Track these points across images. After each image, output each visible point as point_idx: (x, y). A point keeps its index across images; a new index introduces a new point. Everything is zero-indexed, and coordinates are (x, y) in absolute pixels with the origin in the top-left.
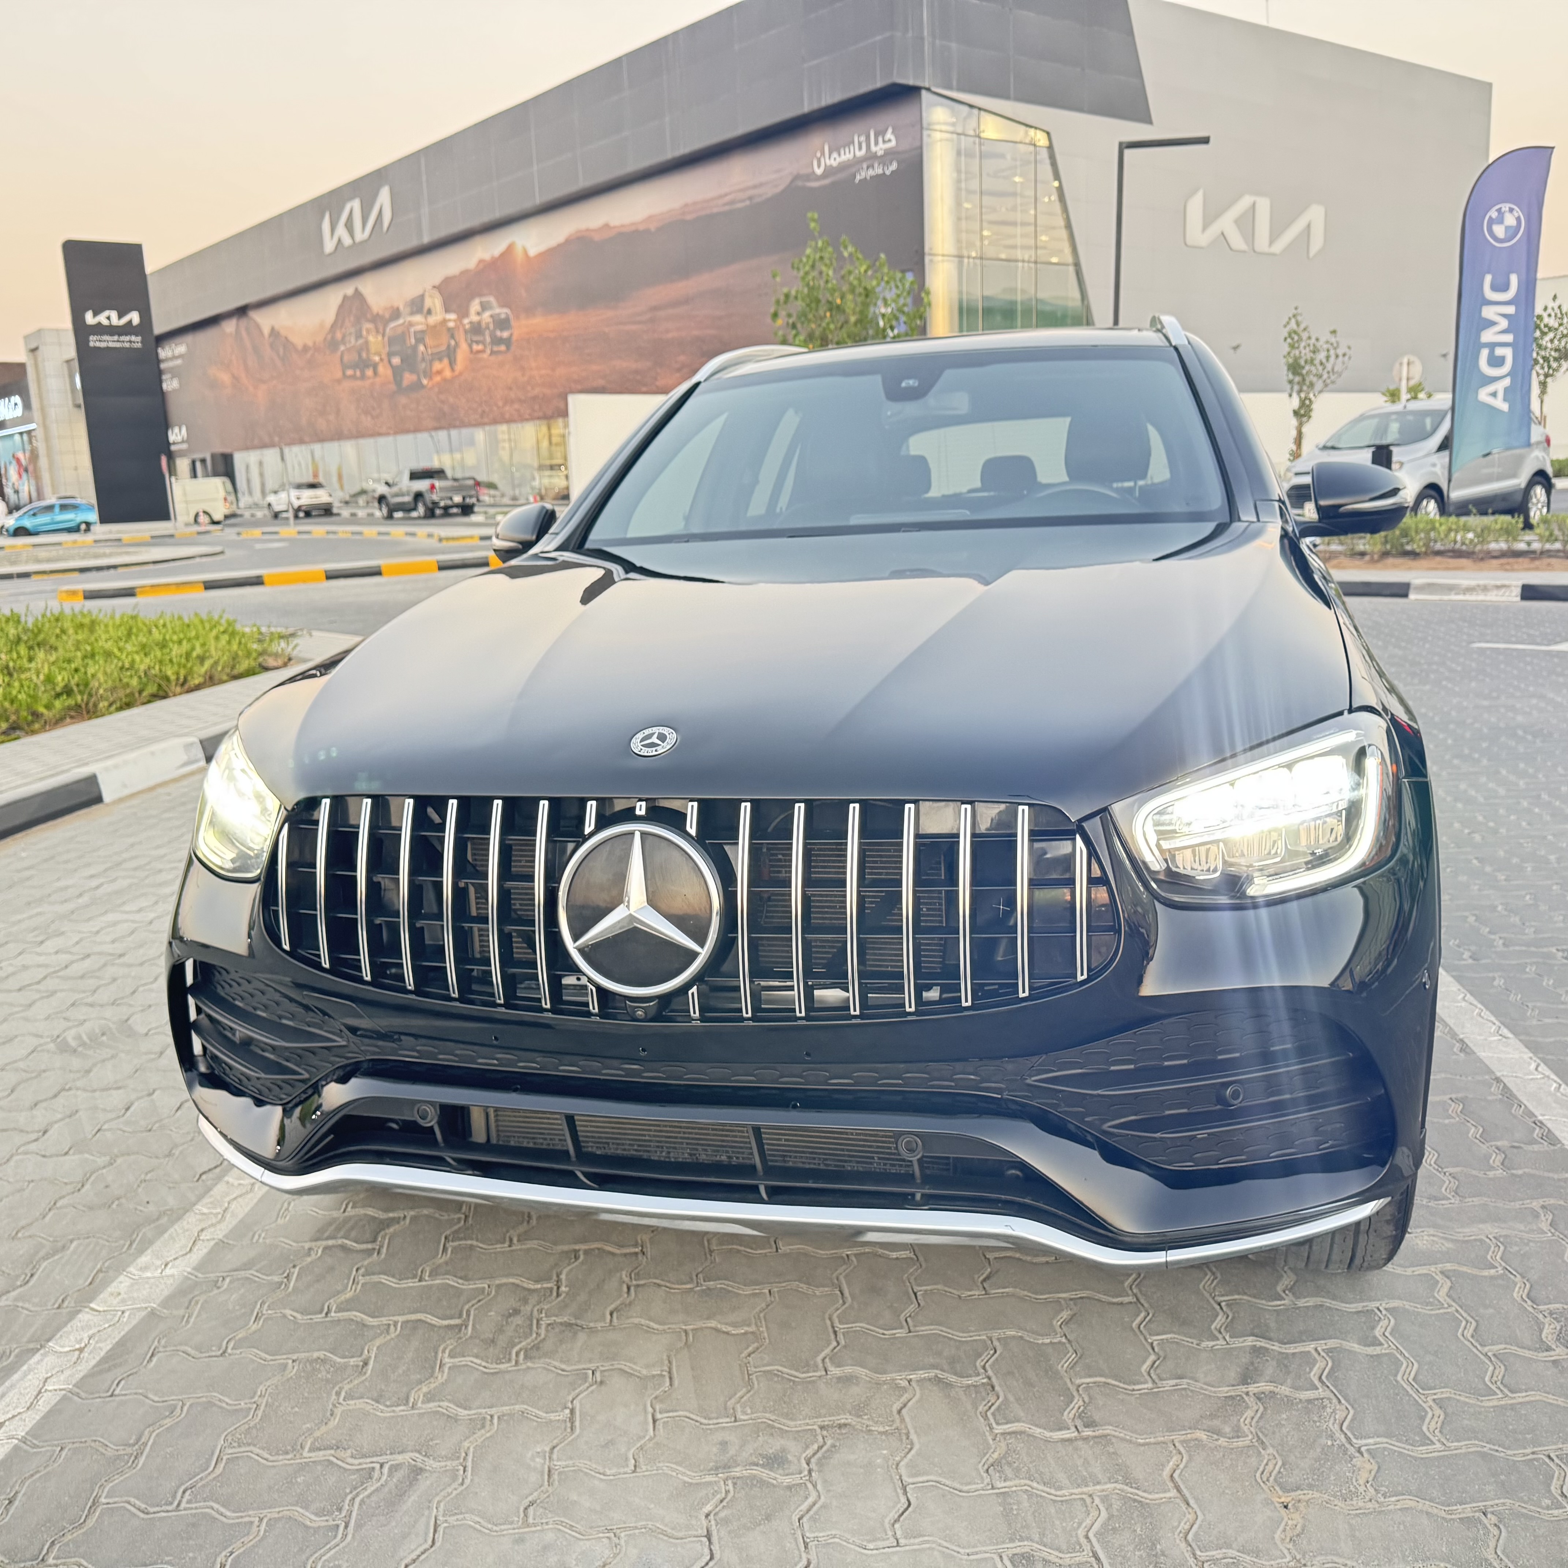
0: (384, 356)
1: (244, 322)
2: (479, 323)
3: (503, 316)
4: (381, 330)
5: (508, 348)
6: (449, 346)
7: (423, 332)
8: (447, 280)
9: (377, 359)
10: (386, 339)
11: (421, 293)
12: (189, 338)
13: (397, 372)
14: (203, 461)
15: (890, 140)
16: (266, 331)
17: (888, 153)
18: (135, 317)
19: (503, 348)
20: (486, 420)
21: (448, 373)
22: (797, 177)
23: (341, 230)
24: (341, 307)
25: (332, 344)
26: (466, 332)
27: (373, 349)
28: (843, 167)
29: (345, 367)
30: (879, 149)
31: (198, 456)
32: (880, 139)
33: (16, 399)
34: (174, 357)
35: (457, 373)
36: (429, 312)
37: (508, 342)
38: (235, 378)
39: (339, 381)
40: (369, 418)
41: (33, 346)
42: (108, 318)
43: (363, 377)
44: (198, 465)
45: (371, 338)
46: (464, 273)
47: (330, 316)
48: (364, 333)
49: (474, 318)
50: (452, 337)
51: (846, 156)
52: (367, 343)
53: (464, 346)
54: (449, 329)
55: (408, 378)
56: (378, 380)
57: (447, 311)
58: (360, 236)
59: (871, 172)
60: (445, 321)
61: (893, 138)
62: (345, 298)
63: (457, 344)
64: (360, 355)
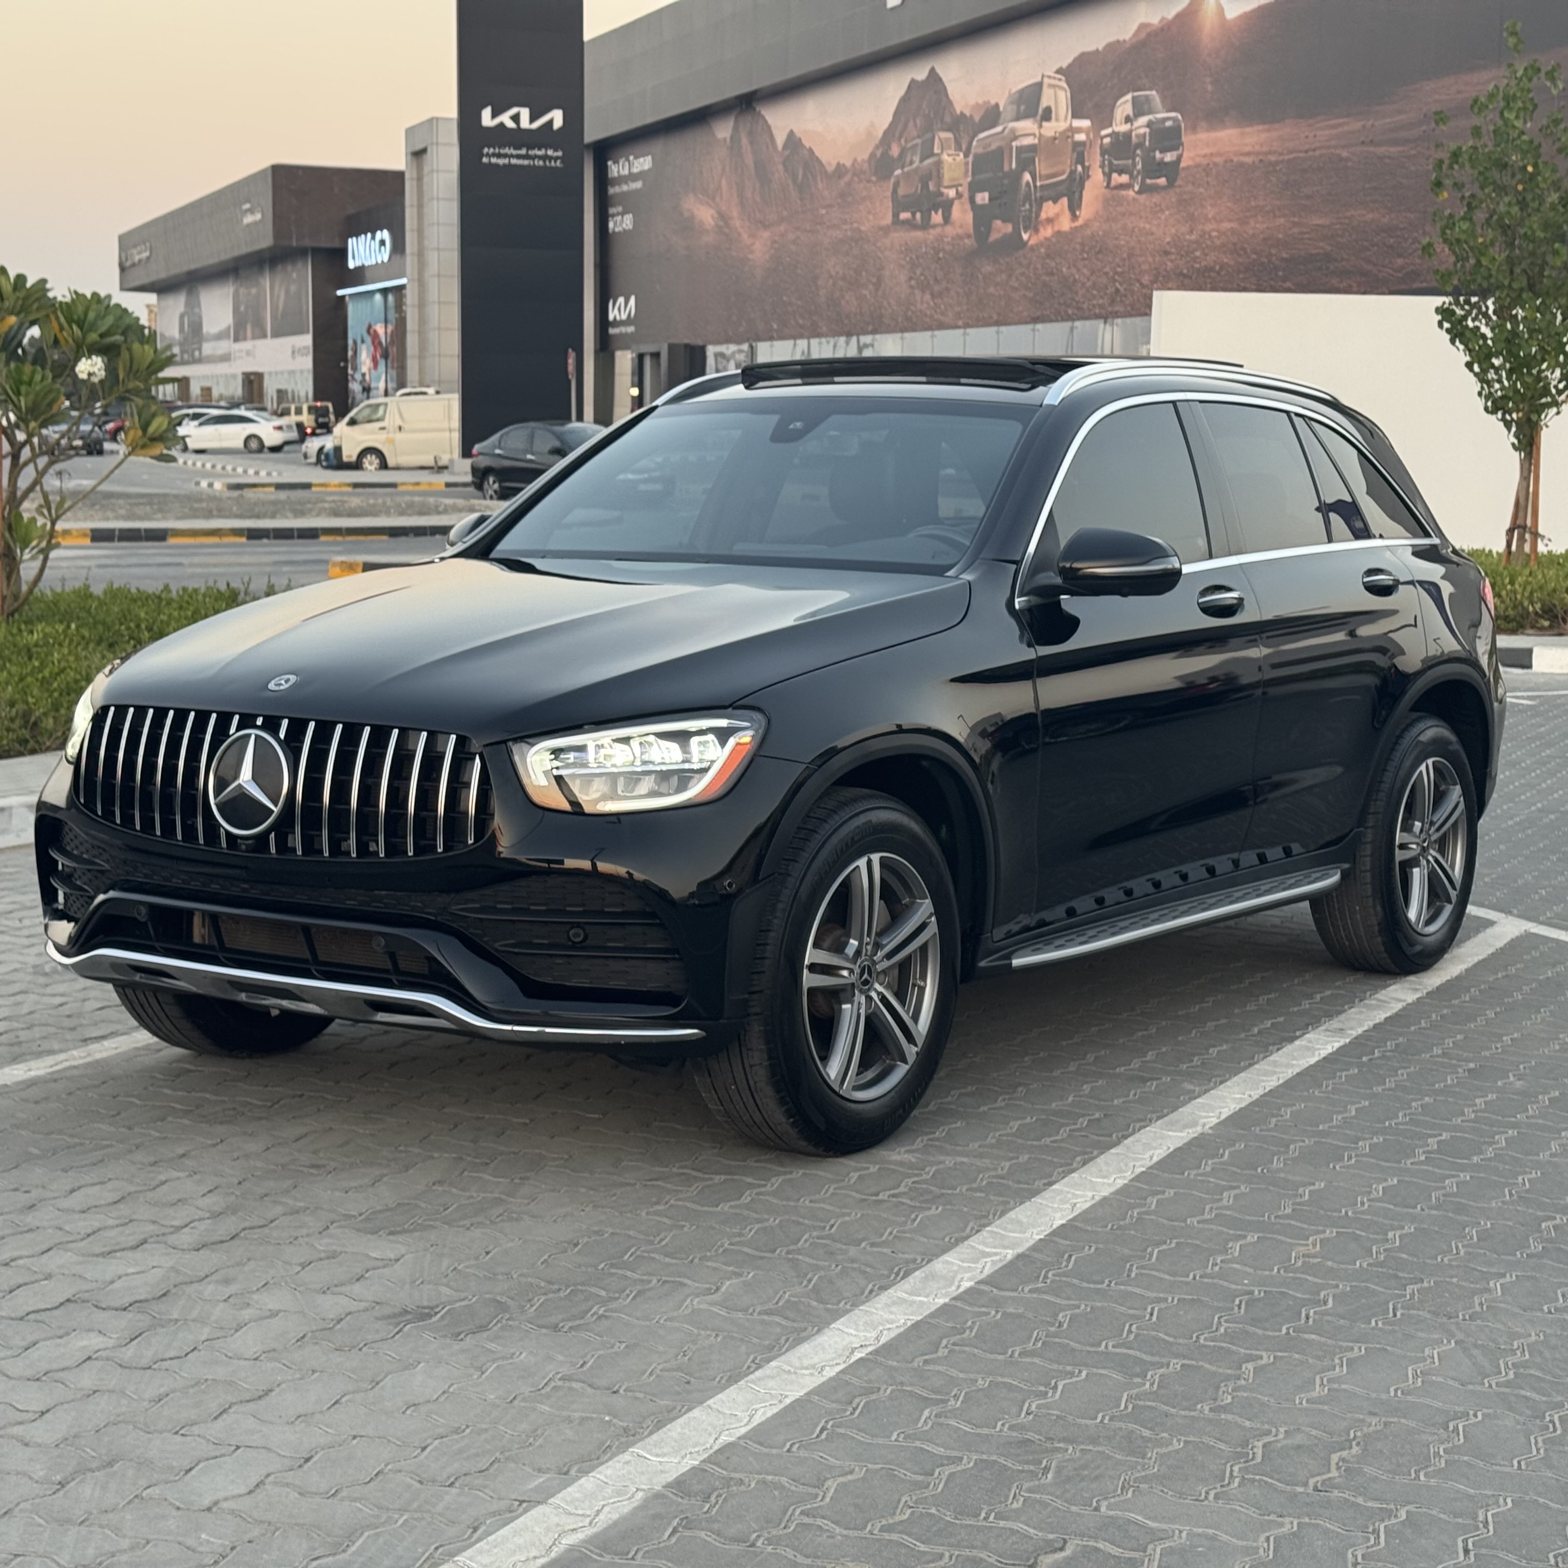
0: (964, 189)
1: (746, 121)
2: (1128, 135)
3: (1169, 124)
4: (964, 147)
5: (1171, 183)
6: (1073, 172)
7: (1033, 148)
8: (1083, 60)
9: (952, 193)
10: (970, 159)
11: (1039, 79)
12: (659, 145)
13: (982, 217)
14: (656, 356)
16: (780, 139)
18: (557, 117)
19: (1162, 181)
20: (1119, 308)
21: (1065, 224)
24: (904, 100)
25: (883, 166)
26: (1104, 152)
27: (947, 175)
29: (899, 205)
31: (645, 348)
33: (385, 235)
34: (632, 177)
35: (1080, 222)
36: (1047, 115)
37: (1171, 171)
38: (722, 216)
39: (886, 230)
40: (927, 297)
41: (419, 147)
42: (516, 118)
43: (926, 225)
44: (648, 362)
45: (945, 157)
46: (1112, 47)
47: (884, 118)
48: (937, 148)
49: (1121, 128)
50: (1081, 160)
52: (939, 164)
53: (1097, 175)
54: (1077, 144)
55: (1001, 229)
56: (949, 230)
57: (1075, 115)
60: (1072, 131)
62: (913, 81)
63: (1086, 176)
64: (925, 186)
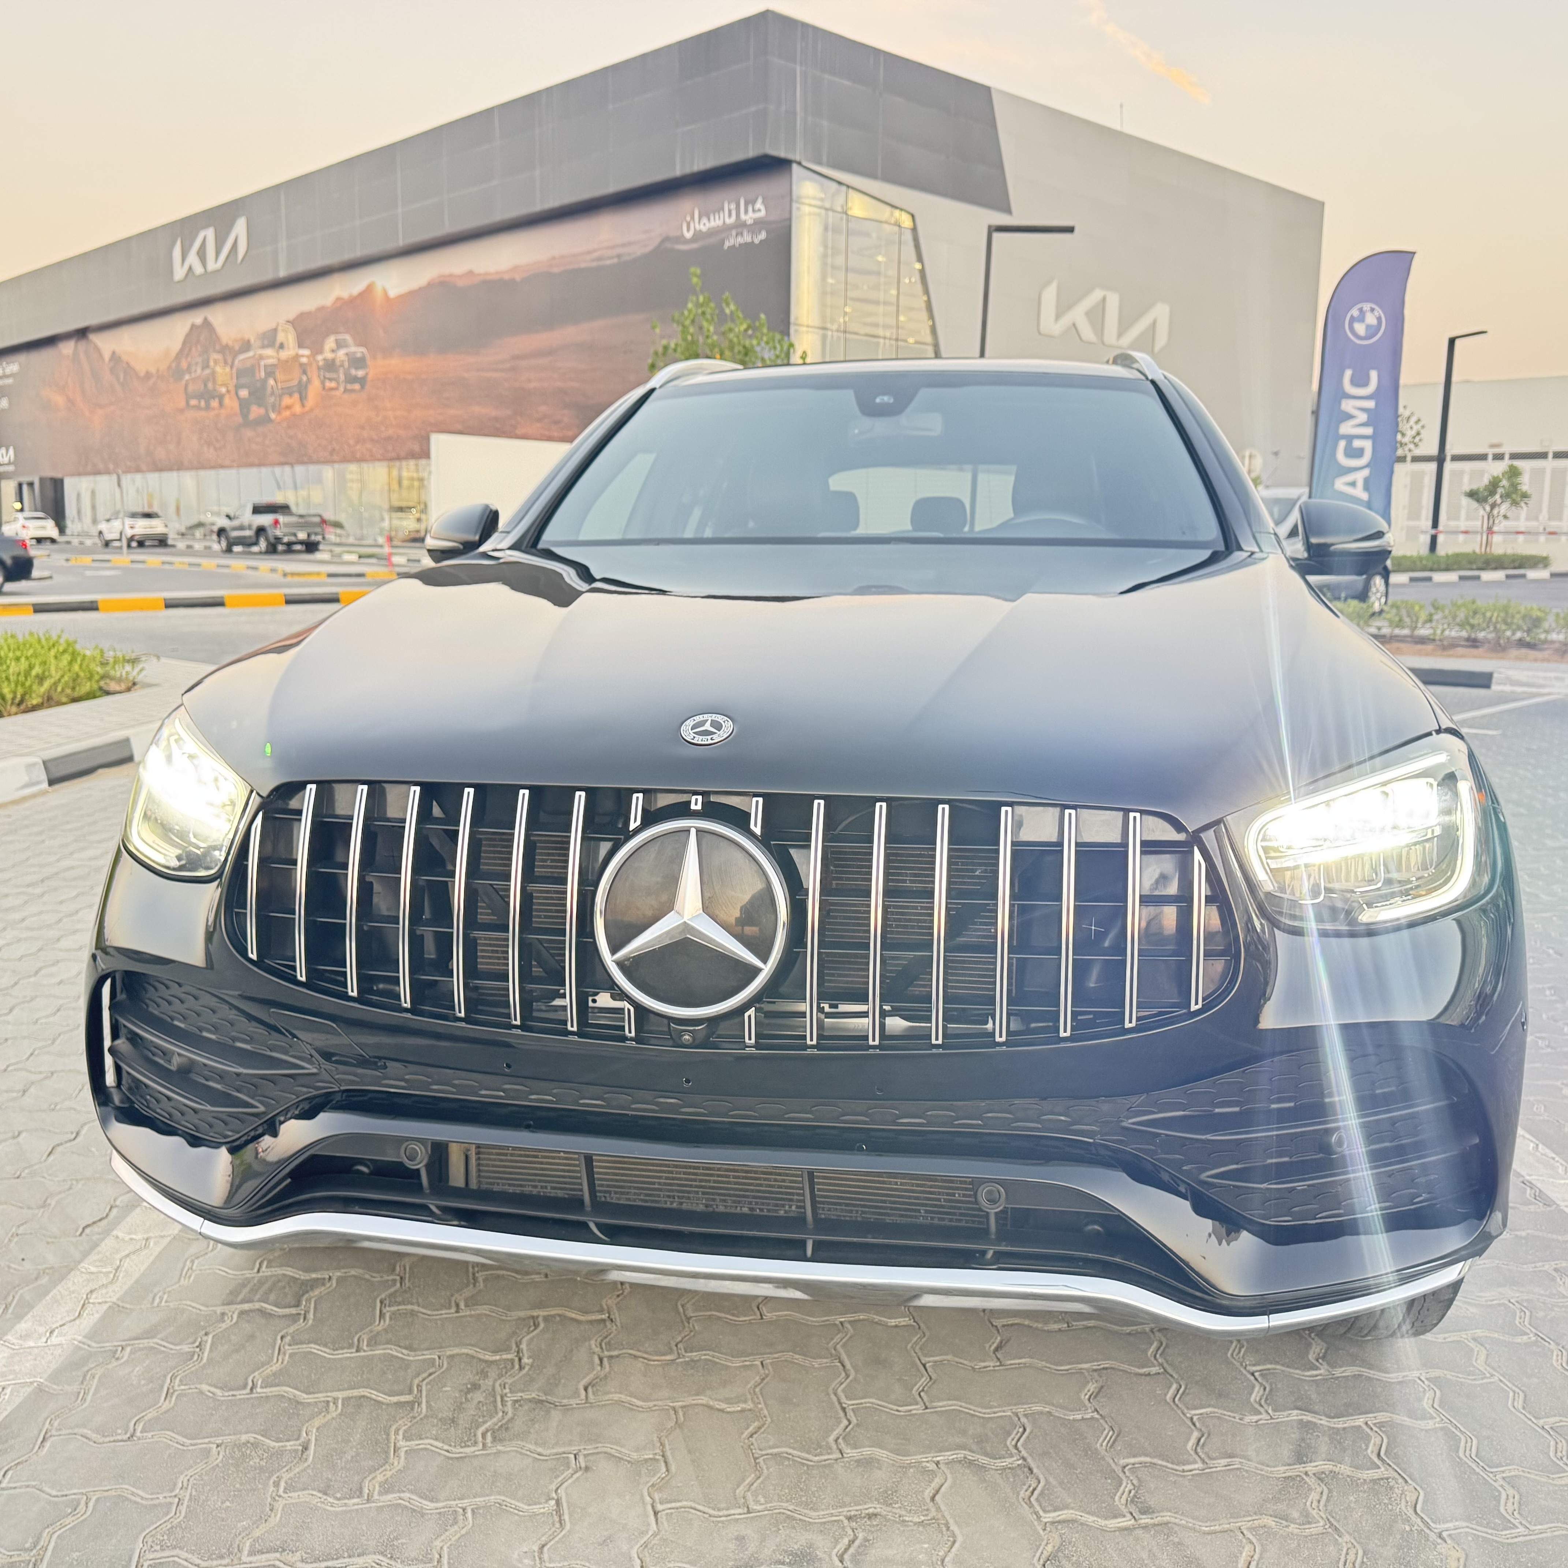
0: (231, 388)
1: (82, 345)
2: (333, 360)
3: (359, 355)
4: (230, 361)
5: (363, 387)
6: (300, 381)
7: (273, 366)
8: (302, 316)
9: (224, 390)
10: (234, 370)
11: (273, 326)
12: (23, 358)
13: (244, 405)
14: (31, 485)
15: (759, 210)
16: (107, 356)
17: (757, 222)
19: (357, 386)
20: (335, 458)
21: (298, 409)
22: (666, 239)
23: (193, 258)
24: (188, 336)
25: (177, 373)
26: (319, 368)
27: (220, 380)
28: (712, 233)
29: (188, 398)
30: (749, 217)
31: (25, 479)
32: (750, 208)
34: (6, 376)
35: (307, 408)
36: (282, 346)
37: (362, 381)
38: (70, 401)
39: (182, 411)
40: (212, 450)
43: (208, 408)
44: (25, 488)
45: (218, 369)
46: (321, 309)
47: (176, 345)
48: (212, 363)
49: (329, 355)
50: (305, 372)
51: (716, 222)
52: (214, 373)
53: (316, 383)
54: (301, 365)
55: (256, 411)
56: (223, 411)
57: (300, 346)
58: (212, 266)
59: (740, 240)
60: (297, 356)
61: (763, 208)
62: (193, 324)
63: (309, 380)
64: (205, 385)
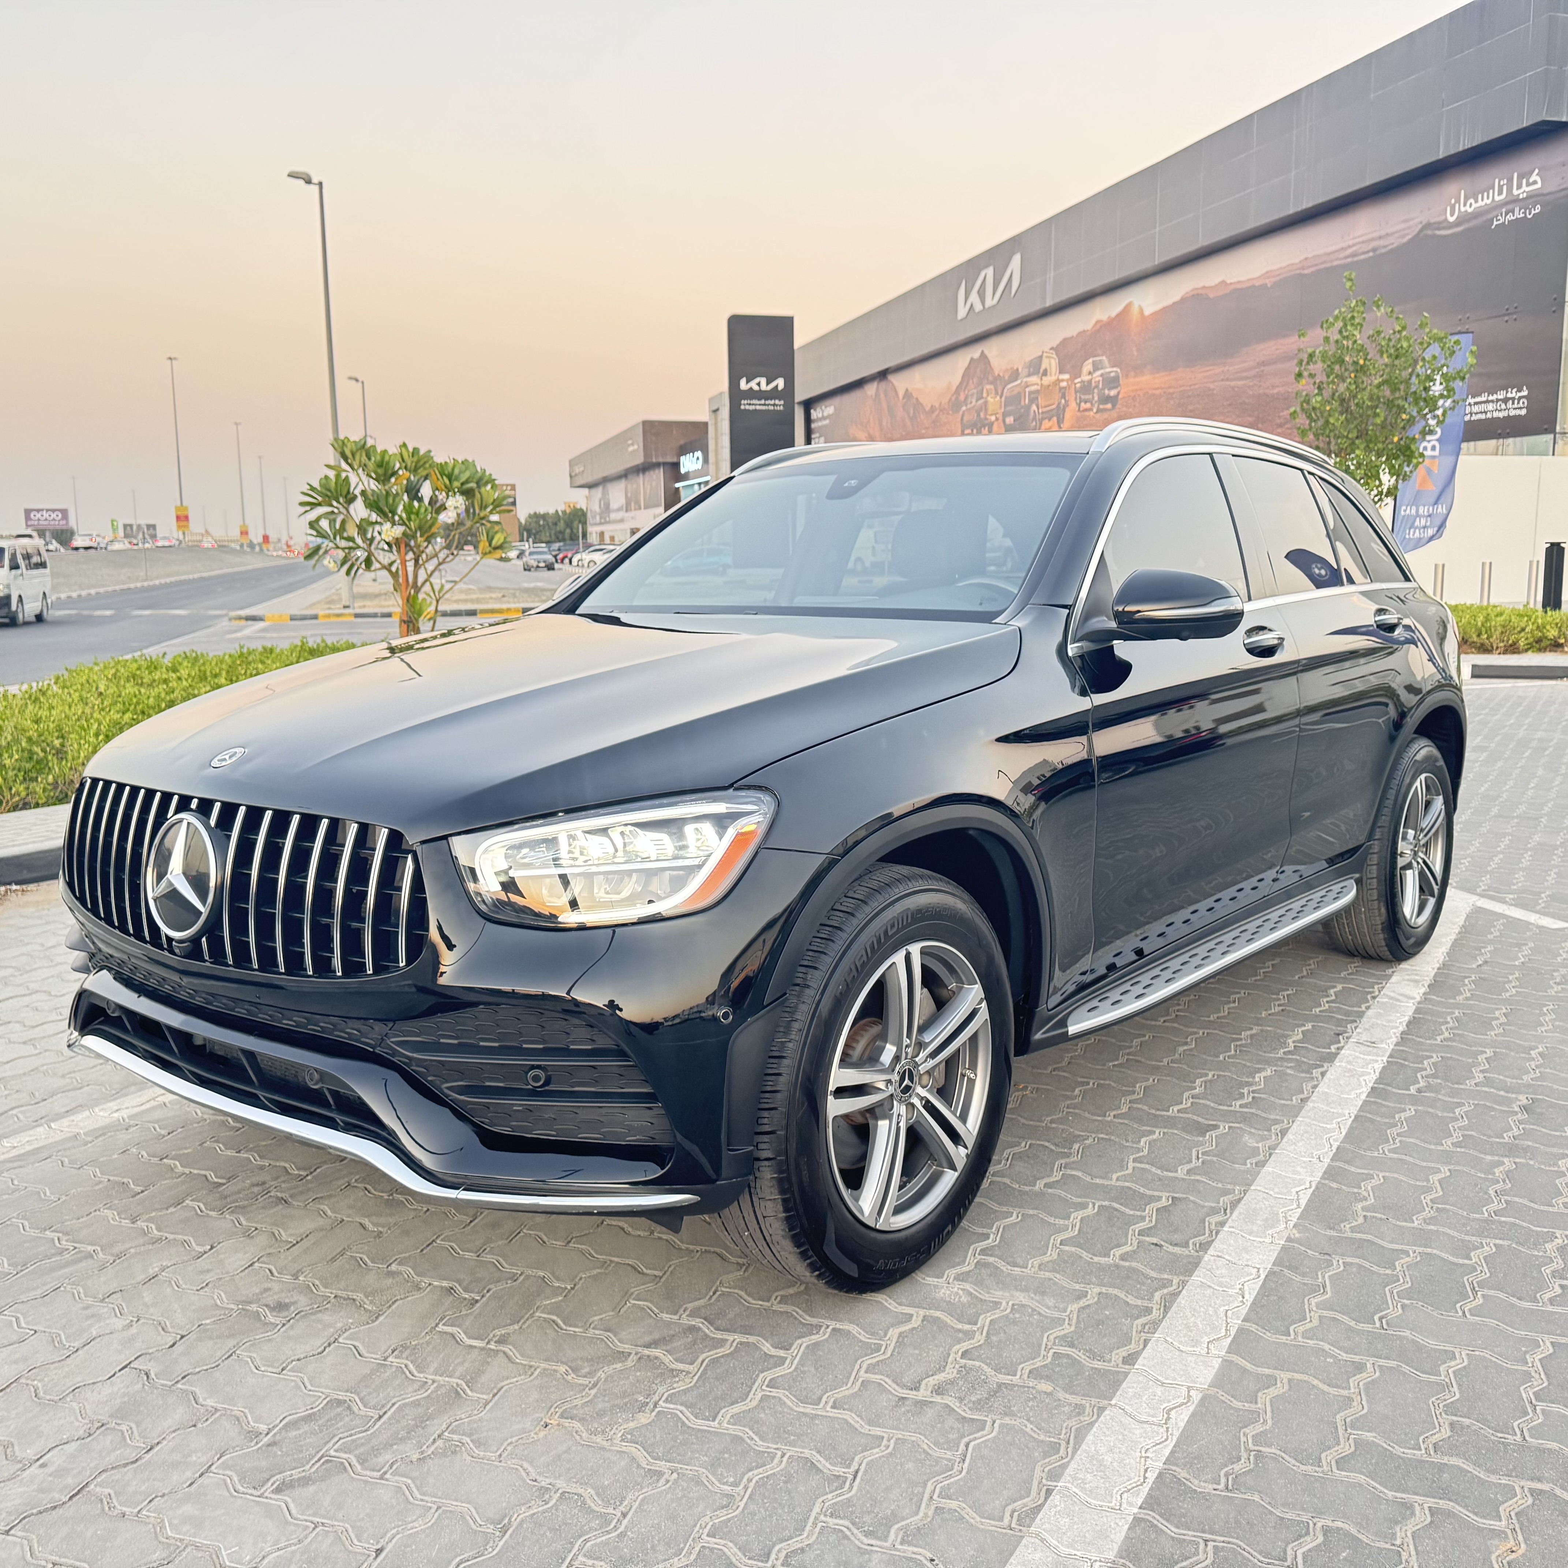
0: (1000, 416)
1: (883, 385)
2: (1090, 382)
3: (1113, 374)
4: (999, 393)
5: (1114, 406)
6: (1059, 404)
7: (1037, 391)
8: (1065, 341)
9: (993, 418)
10: (1003, 399)
11: (1041, 354)
12: (837, 400)
15: (1535, 182)
16: (901, 394)
17: (1531, 196)
18: (780, 383)
19: (1109, 406)
22: (1428, 226)
23: (974, 297)
24: (968, 368)
25: (955, 405)
26: (1076, 391)
27: (991, 409)
28: (1476, 215)
29: (965, 426)
30: (1522, 192)
32: (1524, 181)
33: (699, 454)
34: (824, 418)
35: (1063, 430)
36: (1045, 373)
37: (1113, 400)
38: (870, 436)
41: (715, 408)
42: (759, 384)
43: (979, 435)
45: (989, 399)
46: (1081, 334)
47: (957, 379)
48: (985, 395)
49: (1086, 378)
50: (1063, 396)
51: (1484, 201)
52: (986, 403)
53: (1073, 405)
54: (1061, 389)
57: (1062, 371)
58: (989, 302)
59: (1510, 217)
60: (1059, 381)
61: (1538, 179)
62: (972, 359)
63: (1067, 405)
64: (979, 415)
